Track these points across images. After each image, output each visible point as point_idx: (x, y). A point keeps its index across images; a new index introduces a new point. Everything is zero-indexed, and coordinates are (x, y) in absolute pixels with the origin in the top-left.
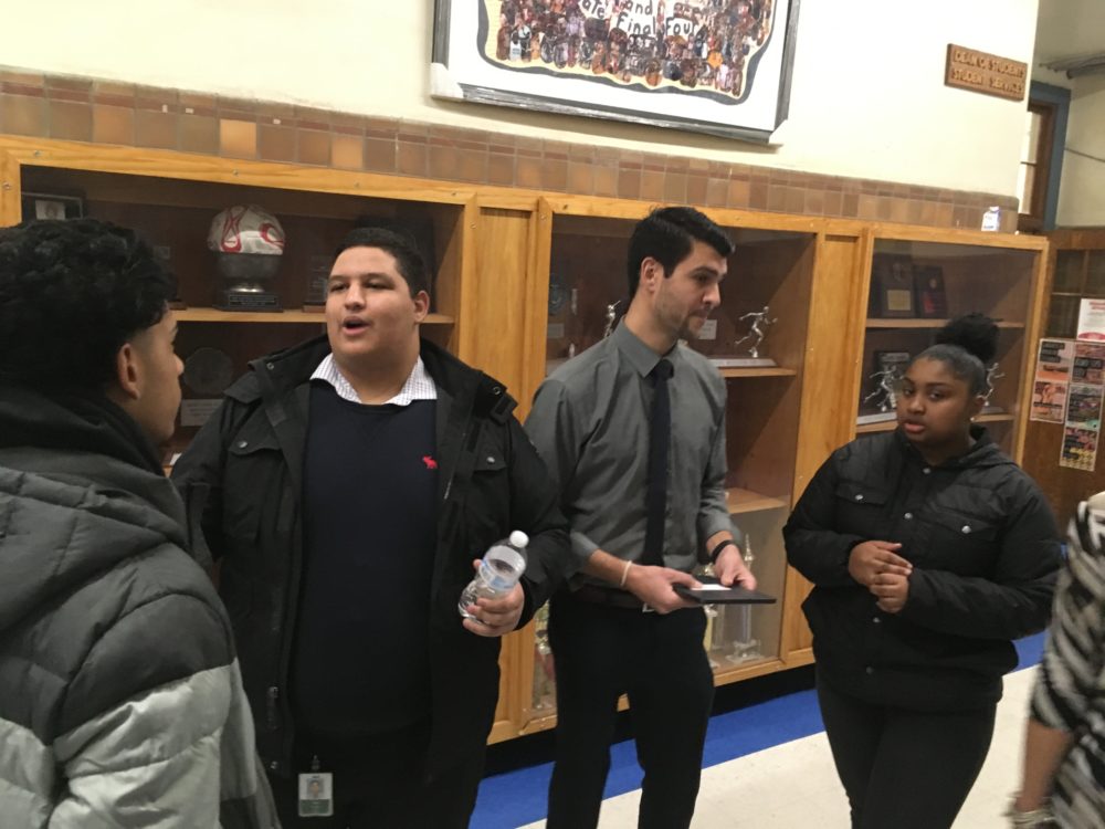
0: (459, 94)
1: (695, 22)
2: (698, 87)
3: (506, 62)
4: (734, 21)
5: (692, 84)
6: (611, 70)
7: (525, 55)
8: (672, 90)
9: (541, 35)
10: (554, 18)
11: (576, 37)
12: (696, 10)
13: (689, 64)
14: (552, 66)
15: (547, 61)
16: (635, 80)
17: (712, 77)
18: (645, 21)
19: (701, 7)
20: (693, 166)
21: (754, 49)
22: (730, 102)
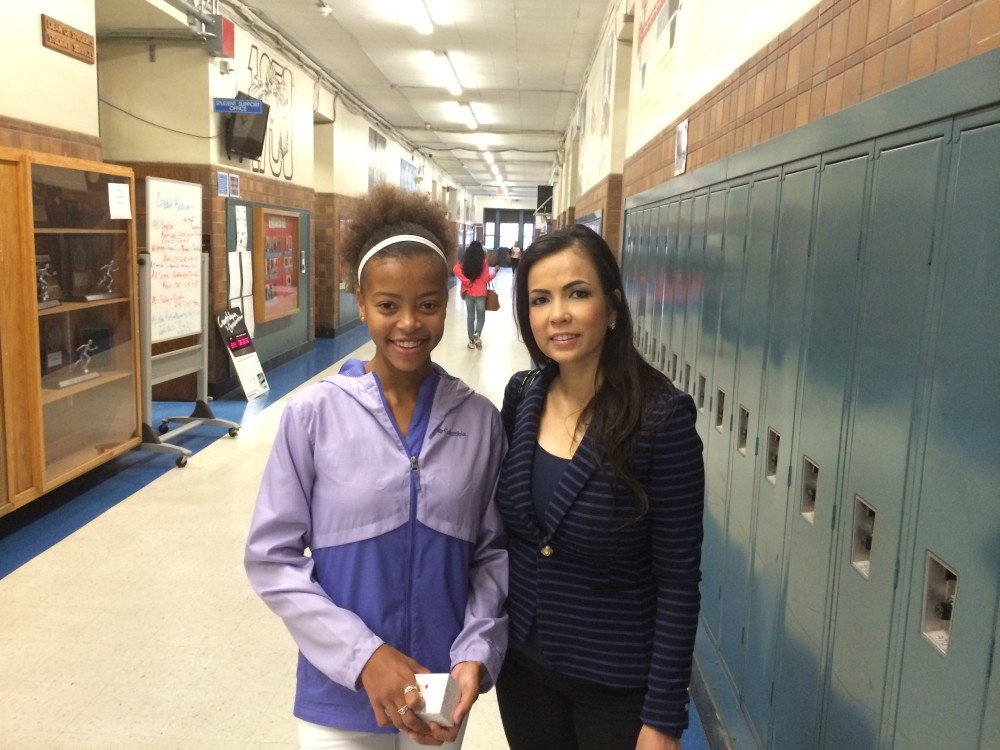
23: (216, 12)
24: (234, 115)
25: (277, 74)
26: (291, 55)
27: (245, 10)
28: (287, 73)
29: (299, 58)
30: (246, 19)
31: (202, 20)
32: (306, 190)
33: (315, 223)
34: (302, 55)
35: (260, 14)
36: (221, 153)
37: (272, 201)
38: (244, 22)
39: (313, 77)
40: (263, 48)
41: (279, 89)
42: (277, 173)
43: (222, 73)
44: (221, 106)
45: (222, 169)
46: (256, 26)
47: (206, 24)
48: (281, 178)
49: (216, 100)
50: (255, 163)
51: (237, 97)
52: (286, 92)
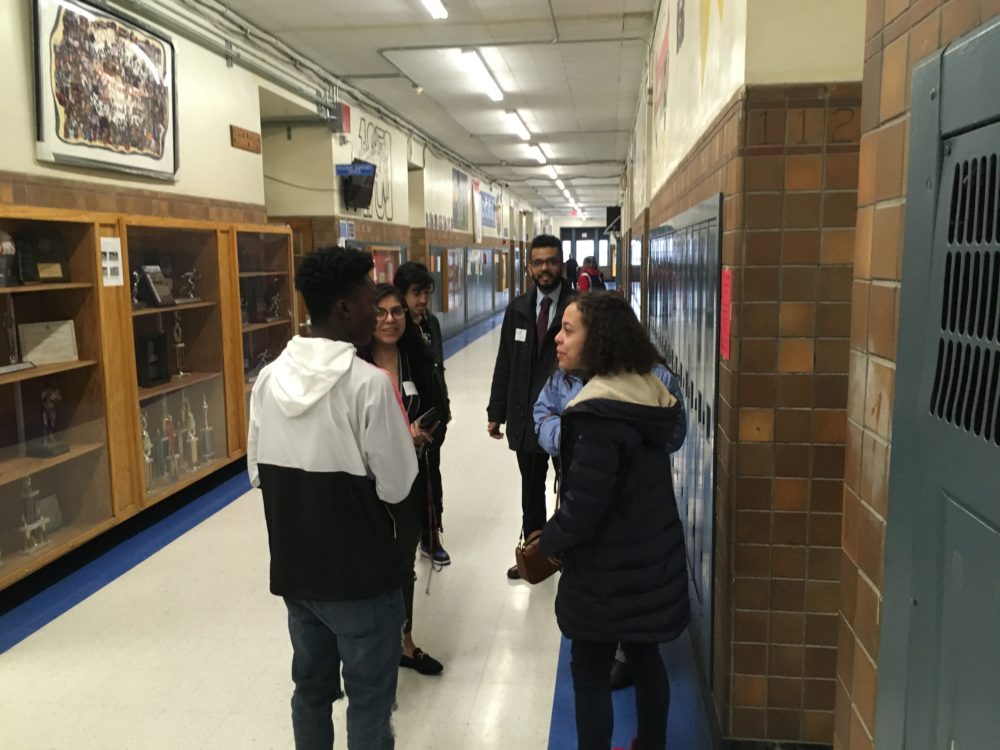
0: (52, 159)
1: (140, 116)
2: (145, 151)
3: (69, 140)
4: (154, 117)
5: (142, 150)
6: (110, 143)
7: (76, 136)
8: (134, 153)
9: (82, 125)
10: (86, 116)
11: (96, 126)
12: (140, 111)
13: (140, 139)
14: (87, 142)
15: (85, 138)
16: (122, 148)
17: (149, 146)
18: (122, 117)
19: (142, 109)
20: (145, 194)
21: (163, 130)
22: (157, 158)
23: (337, 99)
24: (351, 177)
25: (380, 137)
26: (389, 120)
27: (357, 93)
28: (387, 136)
29: (395, 121)
30: (357, 99)
31: (326, 107)
32: (404, 228)
33: (411, 254)
34: (398, 119)
35: (367, 95)
36: (341, 206)
37: (378, 239)
38: (355, 101)
39: (406, 134)
40: (369, 118)
41: (381, 148)
42: (381, 215)
43: (341, 144)
44: (341, 170)
45: (343, 219)
46: (365, 104)
47: (330, 110)
48: (385, 220)
49: (337, 166)
50: (365, 211)
51: (353, 163)
52: (386, 150)
